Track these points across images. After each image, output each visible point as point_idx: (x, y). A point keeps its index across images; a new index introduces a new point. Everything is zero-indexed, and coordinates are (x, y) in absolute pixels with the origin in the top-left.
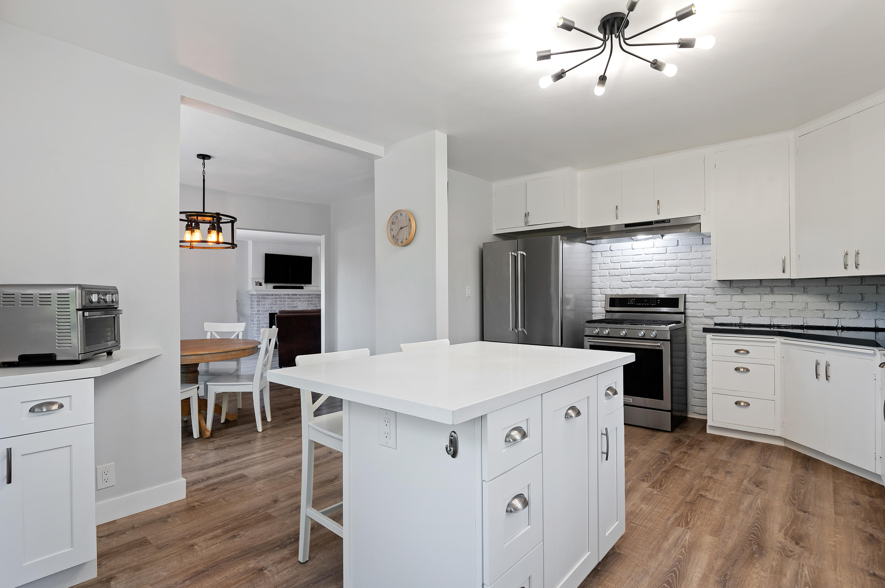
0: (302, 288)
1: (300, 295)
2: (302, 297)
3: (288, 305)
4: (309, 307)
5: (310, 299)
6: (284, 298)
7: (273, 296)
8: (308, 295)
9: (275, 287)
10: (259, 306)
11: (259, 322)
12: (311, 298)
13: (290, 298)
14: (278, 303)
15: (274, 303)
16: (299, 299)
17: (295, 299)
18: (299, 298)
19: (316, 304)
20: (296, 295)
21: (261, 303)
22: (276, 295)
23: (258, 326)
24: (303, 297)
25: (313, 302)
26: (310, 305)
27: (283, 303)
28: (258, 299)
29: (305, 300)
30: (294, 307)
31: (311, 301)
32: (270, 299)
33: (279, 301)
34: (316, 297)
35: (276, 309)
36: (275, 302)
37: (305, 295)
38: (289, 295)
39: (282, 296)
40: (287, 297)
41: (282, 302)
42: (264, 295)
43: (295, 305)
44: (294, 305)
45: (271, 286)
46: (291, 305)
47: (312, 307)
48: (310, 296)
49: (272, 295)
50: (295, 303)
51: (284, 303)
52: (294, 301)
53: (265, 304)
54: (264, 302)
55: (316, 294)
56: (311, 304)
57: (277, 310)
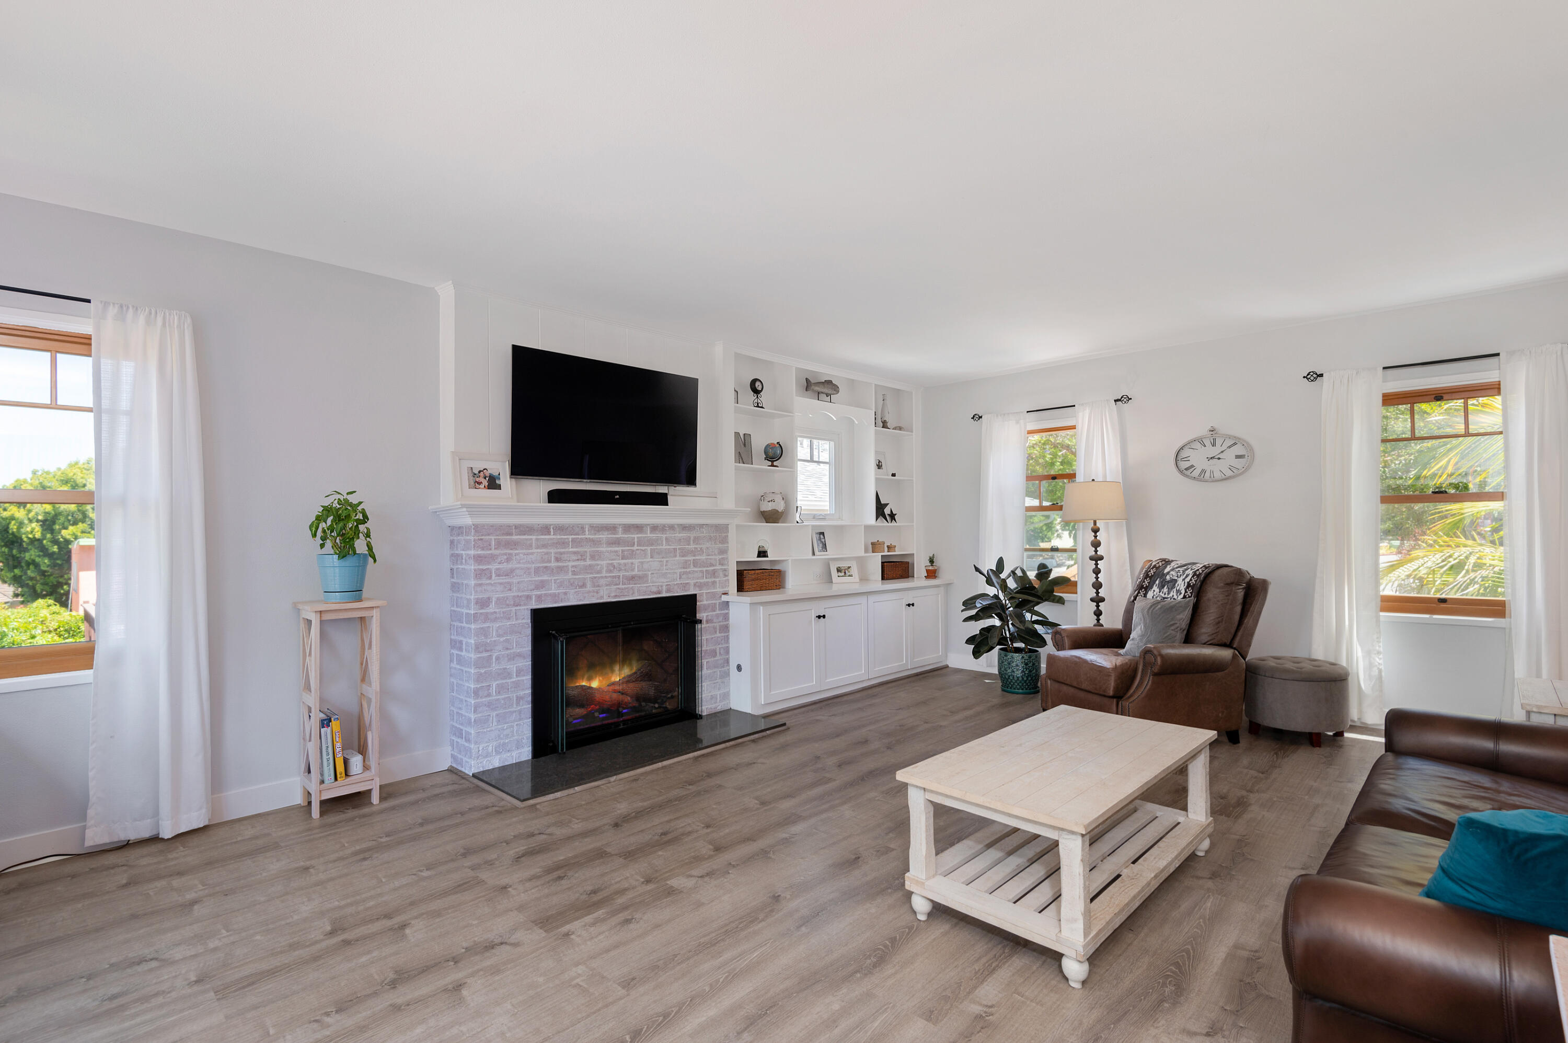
0: (662, 500)
1: (654, 528)
2: (664, 536)
3: (610, 571)
4: (688, 578)
5: (692, 546)
6: (592, 540)
7: (549, 533)
8: (684, 528)
9: (555, 497)
10: (485, 581)
11: (485, 654)
12: (696, 540)
13: (617, 542)
14: (571, 564)
15: (553, 564)
16: (652, 545)
17: (636, 547)
18: (651, 542)
19: (712, 565)
20: (639, 528)
21: (494, 567)
22: (560, 529)
23: (483, 671)
24: (666, 539)
25: (704, 557)
26: (692, 569)
27: (588, 562)
28: (483, 549)
29: (675, 549)
30: (633, 578)
31: (693, 553)
32: (537, 548)
33: (575, 558)
34: (710, 538)
35: (561, 591)
36: (557, 560)
37: (672, 527)
38: (612, 528)
39: (583, 532)
40: (604, 536)
41: (585, 560)
42: (507, 530)
43: (636, 572)
44: (633, 570)
45: (540, 487)
46: (620, 570)
47: (701, 575)
48: (692, 535)
49: (545, 529)
50: (636, 561)
51: (593, 562)
52: (632, 555)
53: (512, 571)
54: (508, 560)
55: (712, 526)
56: (695, 563)
57: (565, 593)
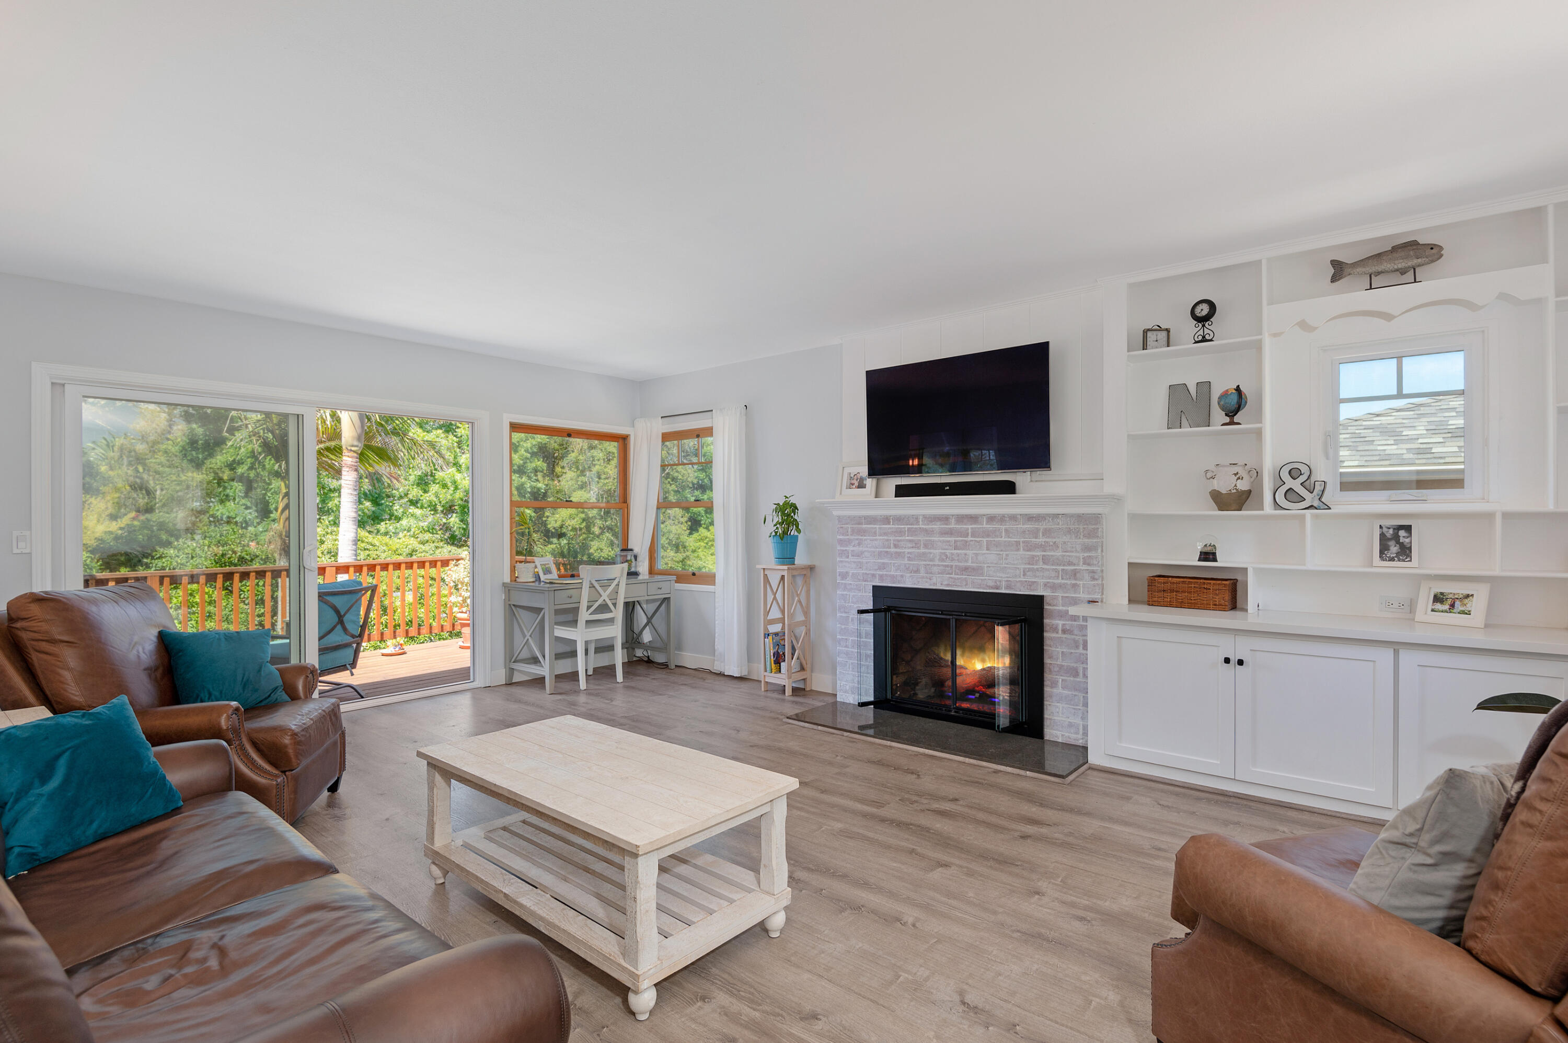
0: (1008, 488)
1: (991, 519)
2: (1003, 527)
3: (943, 560)
4: (1035, 576)
5: (1041, 540)
6: (926, 530)
7: (889, 523)
8: (1030, 518)
9: (902, 491)
10: (844, 559)
11: (844, 615)
12: (1047, 532)
13: (950, 533)
14: (907, 550)
15: (893, 550)
16: (988, 536)
17: (970, 538)
18: (987, 534)
19: (1070, 564)
20: (974, 519)
21: (850, 548)
22: (899, 519)
23: (843, 627)
24: (1006, 530)
25: (1058, 553)
26: (1041, 565)
27: (922, 550)
28: (843, 535)
29: (1018, 543)
30: (966, 569)
31: (1043, 547)
32: (880, 536)
33: (910, 545)
34: (1069, 531)
35: (899, 573)
36: (896, 546)
37: (1013, 518)
38: (945, 519)
39: (918, 523)
40: (937, 526)
41: (918, 548)
42: (859, 520)
43: (969, 564)
44: (966, 561)
45: (891, 483)
46: (953, 560)
47: (1053, 574)
48: (1042, 526)
49: (886, 520)
50: (969, 552)
51: (927, 551)
52: (966, 545)
53: (862, 552)
54: (859, 544)
55: (1072, 516)
56: (1046, 560)
57: (902, 576)
